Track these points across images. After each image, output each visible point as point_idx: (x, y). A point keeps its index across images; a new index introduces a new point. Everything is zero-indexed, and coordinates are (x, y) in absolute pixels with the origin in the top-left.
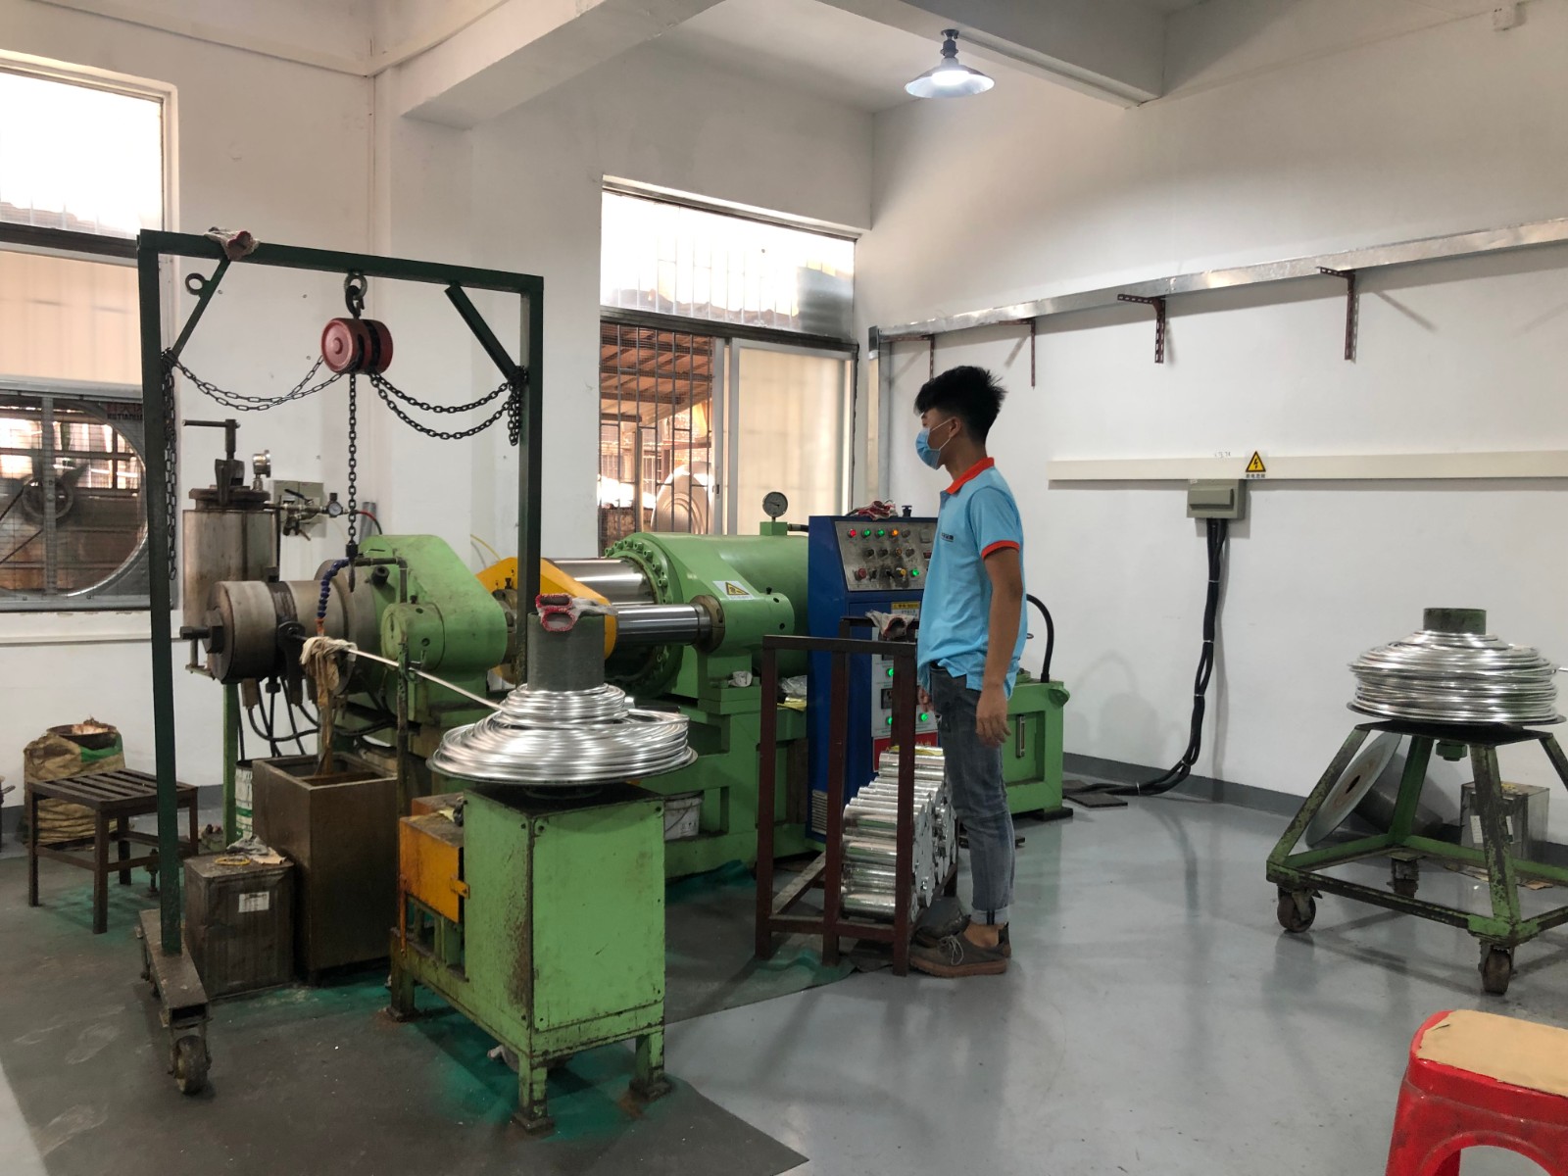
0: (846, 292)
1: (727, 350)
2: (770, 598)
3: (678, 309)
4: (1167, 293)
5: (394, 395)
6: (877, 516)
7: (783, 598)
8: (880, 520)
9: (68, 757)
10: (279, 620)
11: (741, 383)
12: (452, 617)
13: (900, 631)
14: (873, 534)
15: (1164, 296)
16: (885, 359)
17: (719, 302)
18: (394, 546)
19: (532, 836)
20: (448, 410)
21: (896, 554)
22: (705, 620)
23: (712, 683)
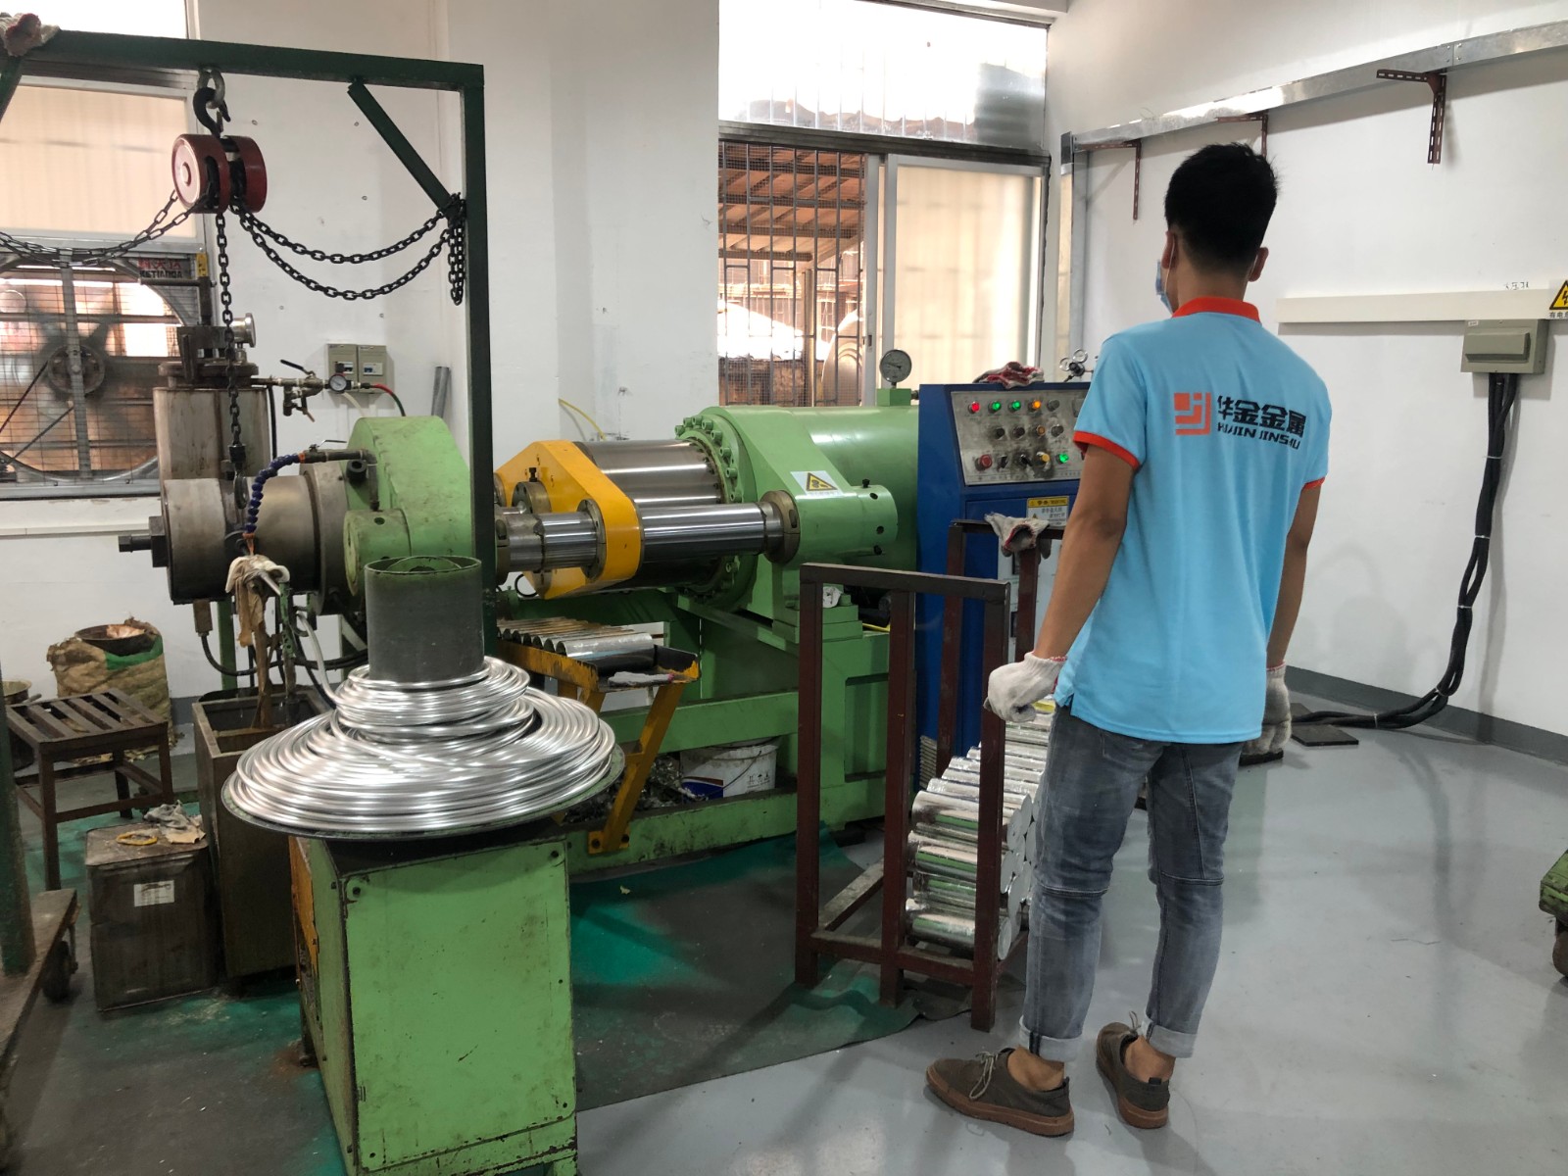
0: (1035, 90)
1: (882, 169)
2: (865, 495)
3: (821, 123)
4: (1449, 64)
5: (272, 240)
6: (1011, 383)
7: (884, 494)
8: (1016, 388)
9: (92, 664)
10: (229, 527)
11: (899, 209)
12: (422, 528)
13: (1026, 542)
14: (1005, 407)
15: (1445, 70)
16: (1080, 173)
17: (873, 111)
18: (376, 433)
19: (344, 902)
20: (351, 259)
21: (1036, 434)
22: (773, 523)
23: (787, 602)
